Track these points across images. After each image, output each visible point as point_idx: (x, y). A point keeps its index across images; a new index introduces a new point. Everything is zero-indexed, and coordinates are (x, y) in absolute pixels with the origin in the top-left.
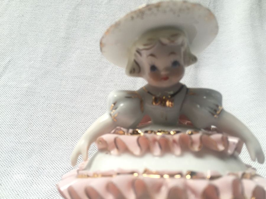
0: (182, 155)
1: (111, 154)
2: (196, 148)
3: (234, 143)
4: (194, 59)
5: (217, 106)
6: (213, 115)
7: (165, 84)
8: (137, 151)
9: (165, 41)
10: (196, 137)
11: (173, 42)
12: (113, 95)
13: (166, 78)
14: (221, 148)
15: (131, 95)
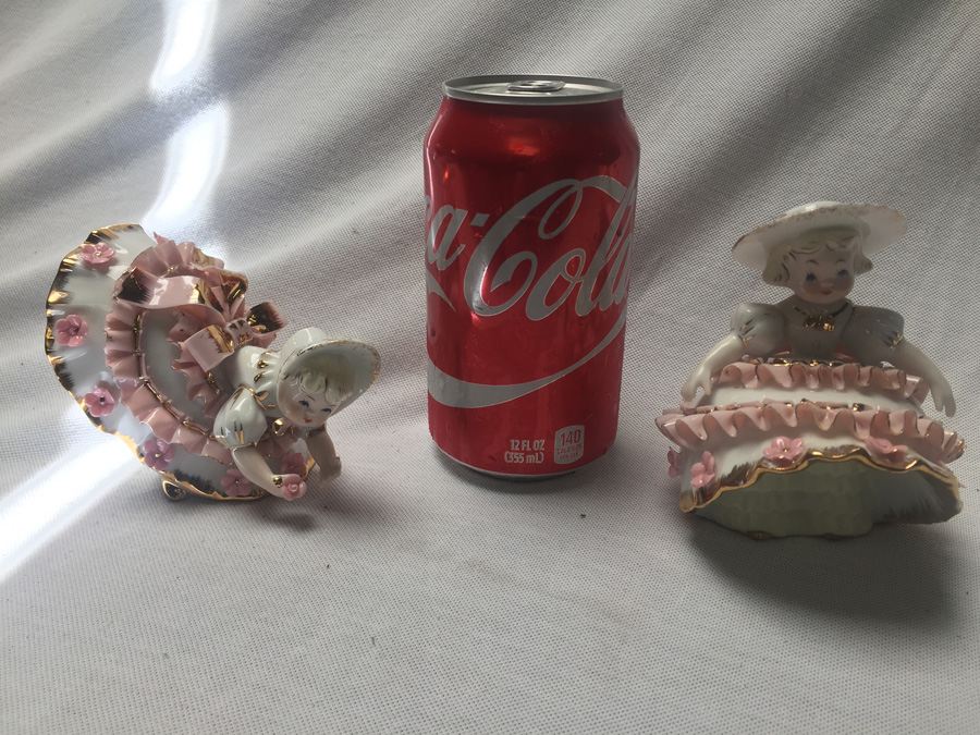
0: (845, 391)
1: (744, 387)
2: (865, 384)
3: (913, 383)
4: (868, 266)
5: (896, 334)
6: (889, 345)
7: (825, 300)
8: (787, 384)
9: (833, 245)
10: (865, 370)
11: (844, 247)
12: (746, 310)
13: (827, 293)
14: (896, 386)
15: (769, 312)
